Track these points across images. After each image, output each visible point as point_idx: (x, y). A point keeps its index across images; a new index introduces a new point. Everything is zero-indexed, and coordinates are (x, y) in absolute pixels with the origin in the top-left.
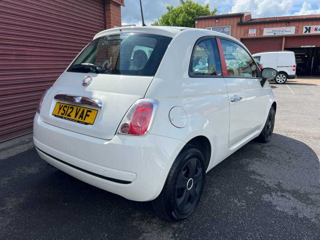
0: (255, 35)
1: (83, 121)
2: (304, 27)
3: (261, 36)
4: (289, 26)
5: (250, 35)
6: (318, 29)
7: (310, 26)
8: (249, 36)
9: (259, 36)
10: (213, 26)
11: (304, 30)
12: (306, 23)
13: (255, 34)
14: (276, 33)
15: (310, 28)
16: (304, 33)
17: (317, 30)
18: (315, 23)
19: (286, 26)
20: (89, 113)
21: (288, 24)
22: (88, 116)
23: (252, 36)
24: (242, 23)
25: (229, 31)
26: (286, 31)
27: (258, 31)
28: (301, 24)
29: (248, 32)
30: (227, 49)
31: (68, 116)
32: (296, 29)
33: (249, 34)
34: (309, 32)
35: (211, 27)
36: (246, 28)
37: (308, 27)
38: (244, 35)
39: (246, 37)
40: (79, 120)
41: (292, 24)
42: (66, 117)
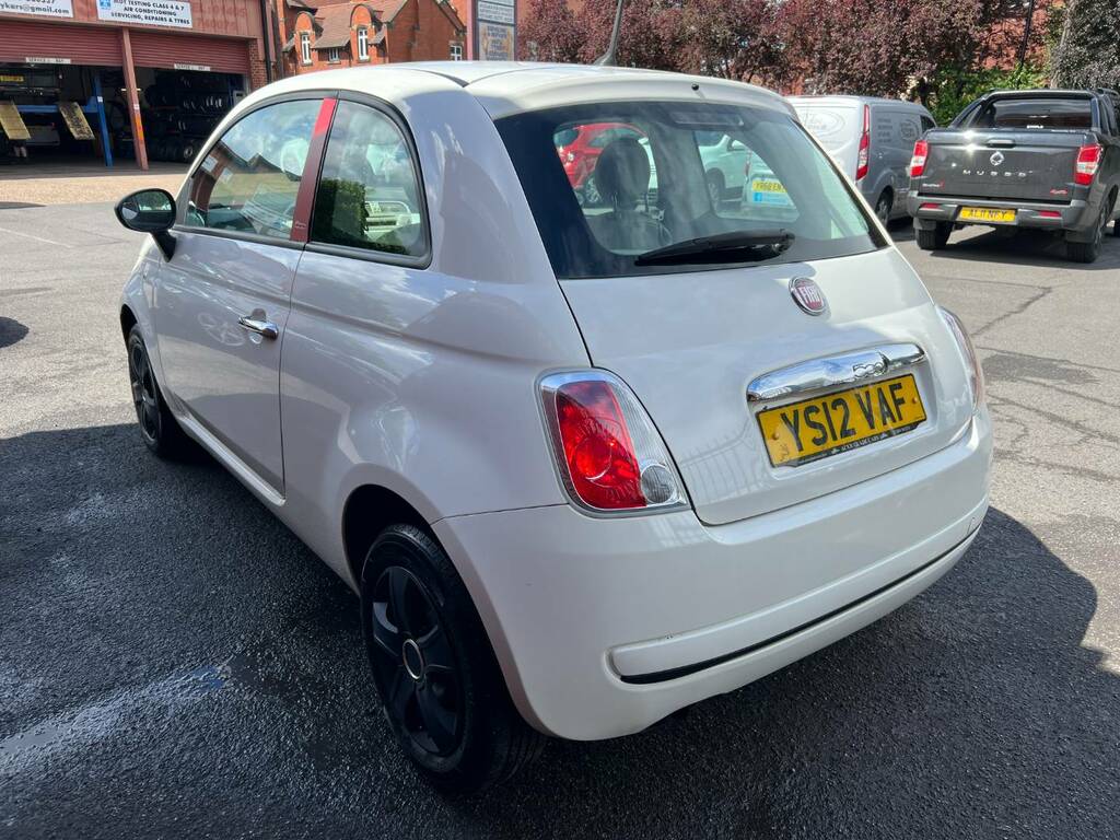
1: (899, 423)
20: (898, 394)
22: (902, 401)
31: (843, 435)
40: (887, 427)
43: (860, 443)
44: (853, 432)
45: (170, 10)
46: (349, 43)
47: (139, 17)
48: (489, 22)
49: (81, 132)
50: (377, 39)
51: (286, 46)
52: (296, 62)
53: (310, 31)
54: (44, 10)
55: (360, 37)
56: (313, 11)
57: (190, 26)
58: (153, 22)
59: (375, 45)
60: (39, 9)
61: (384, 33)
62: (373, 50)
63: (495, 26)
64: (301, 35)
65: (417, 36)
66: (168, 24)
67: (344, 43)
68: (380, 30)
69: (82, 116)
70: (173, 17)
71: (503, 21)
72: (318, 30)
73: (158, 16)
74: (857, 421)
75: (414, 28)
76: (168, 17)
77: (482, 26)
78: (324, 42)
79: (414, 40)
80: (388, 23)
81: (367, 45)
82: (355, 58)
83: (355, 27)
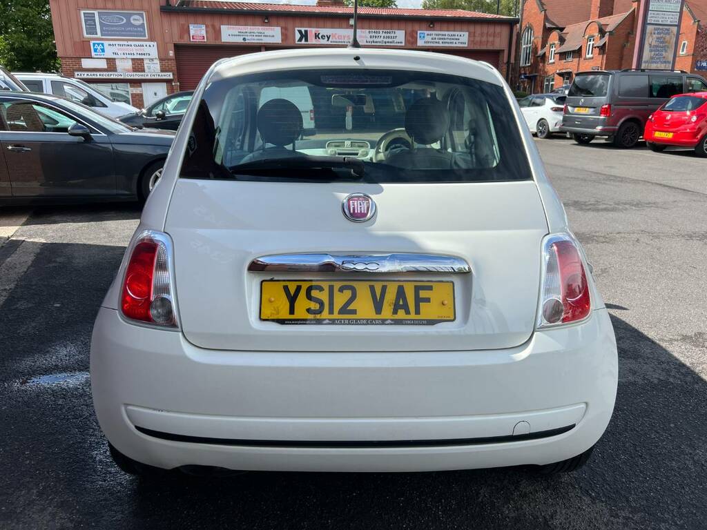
0: (204, 39)
1: (413, 316)
2: (296, 29)
3: (217, 43)
4: (269, 24)
5: (193, 38)
6: (320, 36)
7: (306, 29)
8: (192, 40)
9: (212, 42)
10: (101, 9)
11: (298, 36)
12: (298, 22)
13: (205, 35)
14: (246, 38)
15: (306, 32)
16: (298, 41)
17: (319, 38)
18: (314, 22)
19: (264, 24)
20: (423, 294)
21: (266, 21)
22: (428, 300)
23: (198, 40)
24: (169, 8)
25: (144, 24)
26: (266, 34)
27: (210, 29)
28: (290, 23)
29: (189, 31)
30: (145, 65)
31: (340, 312)
32: (282, 34)
33: (191, 35)
34: (306, 40)
35: (96, 9)
36: (182, 20)
37: (303, 30)
38: (181, 37)
39: (184, 41)
40: (396, 317)
41: (273, 21)
42: (336, 316)
43: (357, 322)
44: (354, 312)
45: (456, 37)
46: (581, 48)
47: (439, 43)
48: (656, 24)
49: (400, 109)
50: (600, 43)
51: (540, 52)
52: (544, 63)
53: (557, 42)
54: (391, 42)
55: (589, 43)
56: (562, 29)
57: (466, 45)
58: (447, 45)
59: (598, 47)
60: (388, 42)
61: (606, 39)
62: (597, 50)
63: (661, 27)
64: (550, 45)
65: (630, 39)
66: (454, 45)
67: (577, 48)
68: (604, 37)
69: (402, 101)
70: (457, 41)
71: (669, 23)
72: (562, 40)
73: (449, 41)
74: (364, 306)
75: (629, 33)
76: (454, 41)
77: (649, 28)
78: (565, 48)
79: (627, 42)
80: (609, 32)
81: (593, 47)
82: (583, 56)
83: (586, 37)
